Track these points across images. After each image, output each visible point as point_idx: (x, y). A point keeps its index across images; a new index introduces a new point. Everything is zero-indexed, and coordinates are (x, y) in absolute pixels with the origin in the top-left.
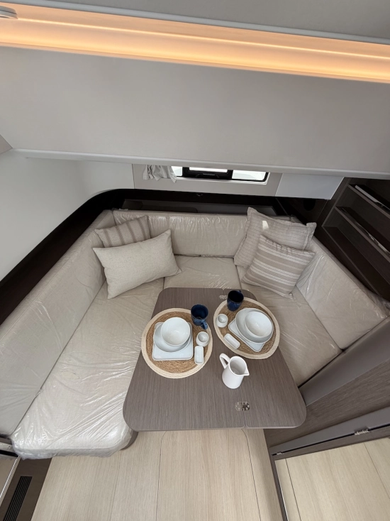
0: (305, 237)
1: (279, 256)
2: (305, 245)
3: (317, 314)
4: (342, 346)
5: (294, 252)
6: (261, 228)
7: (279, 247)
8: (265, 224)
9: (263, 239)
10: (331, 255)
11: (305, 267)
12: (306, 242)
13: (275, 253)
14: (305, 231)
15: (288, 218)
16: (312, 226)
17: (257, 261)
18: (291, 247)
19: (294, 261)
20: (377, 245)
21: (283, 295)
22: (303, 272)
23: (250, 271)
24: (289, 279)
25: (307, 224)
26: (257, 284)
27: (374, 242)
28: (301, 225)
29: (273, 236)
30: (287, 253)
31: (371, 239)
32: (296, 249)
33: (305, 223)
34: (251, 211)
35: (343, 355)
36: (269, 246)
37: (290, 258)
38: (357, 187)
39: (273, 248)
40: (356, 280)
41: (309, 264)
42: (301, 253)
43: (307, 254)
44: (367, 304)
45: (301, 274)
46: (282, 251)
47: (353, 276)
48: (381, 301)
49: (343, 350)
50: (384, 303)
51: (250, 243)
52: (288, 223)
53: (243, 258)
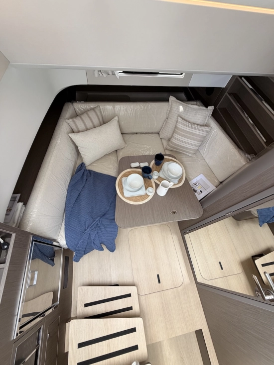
0: (206, 117)
1: (190, 131)
2: (206, 122)
3: (209, 165)
4: (221, 181)
5: (199, 128)
6: (178, 111)
7: (190, 125)
8: (181, 108)
9: (180, 120)
10: (221, 128)
11: (204, 137)
12: (207, 120)
13: (188, 129)
14: (207, 113)
15: (195, 103)
16: (211, 108)
17: (176, 135)
18: (197, 124)
19: (199, 134)
20: (248, 120)
21: (190, 155)
22: (203, 140)
23: (172, 142)
24: (195, 145)
25: (209, 107)
26: (175, 150)
27: (247, 118)
28: (204, 108)
29: (186, 117)
30: (195, 129)
31: (245, 116)
32: (200, 125)
33: (207, 107)
34: (172, 99)
35: (221, 185)
36: (184, 125)
37: (196, 132)
38: (243, 78)
39: (186, 126)
40: (234, 144)
41: (207, 135)
42: (203, 128)
43: (207, 129)
44: (238, 157)
45: (202, 142)
46: (192, 128)
47: (232, 141)
48: (245, 154)
49: (221, 183)
50: (247, 155)
51: (171, 122)
52: (196, 107)
53: (166, 134)
